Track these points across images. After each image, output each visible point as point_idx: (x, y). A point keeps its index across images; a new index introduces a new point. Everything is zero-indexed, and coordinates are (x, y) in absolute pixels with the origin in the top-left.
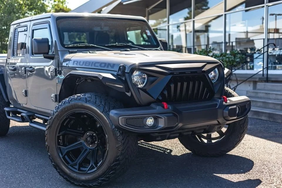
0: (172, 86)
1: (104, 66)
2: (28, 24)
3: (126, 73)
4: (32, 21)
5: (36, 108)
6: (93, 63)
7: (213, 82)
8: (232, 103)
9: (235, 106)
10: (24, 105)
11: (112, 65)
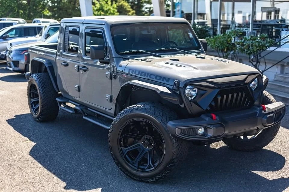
0: (219, 98)
1: (160, 79)
2: (80, 25)
3: (180, 88)
4: (84, 24)
5: (90, 104)
6: (148, 74)
7: (253, 89)
8: (270, 111)
9: (272, 114)
10: (76, 99)
11: (167, 79)
